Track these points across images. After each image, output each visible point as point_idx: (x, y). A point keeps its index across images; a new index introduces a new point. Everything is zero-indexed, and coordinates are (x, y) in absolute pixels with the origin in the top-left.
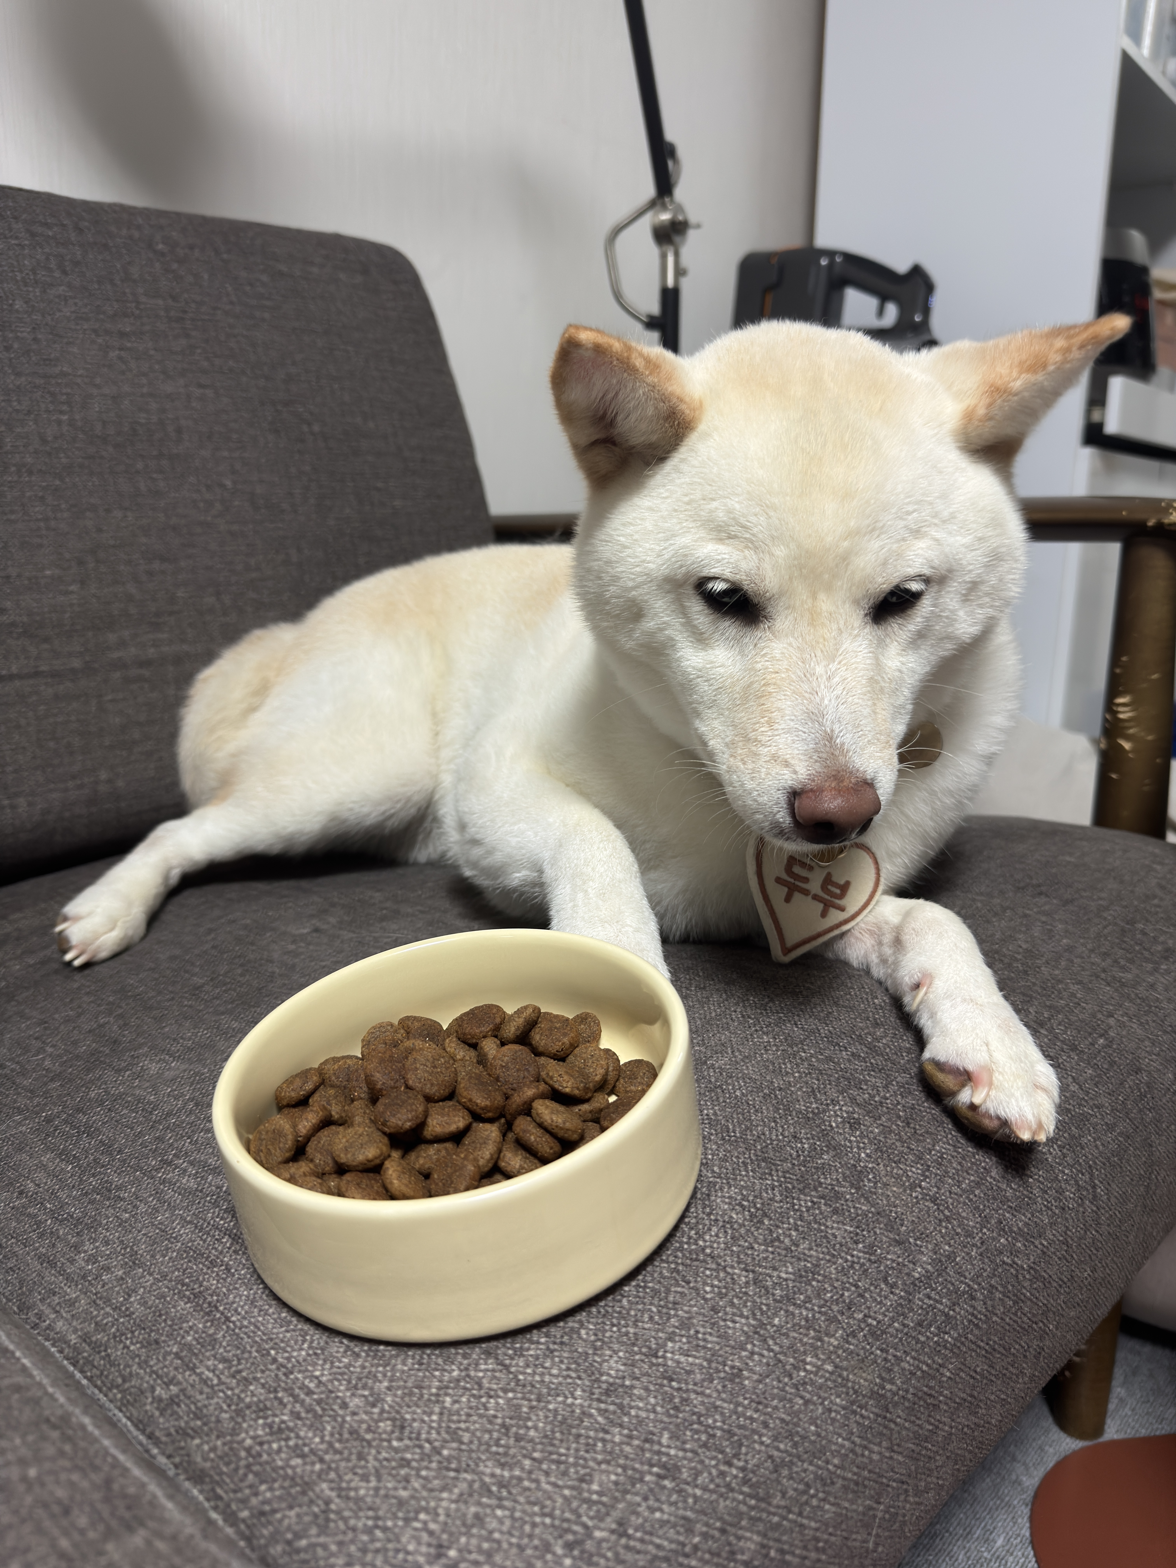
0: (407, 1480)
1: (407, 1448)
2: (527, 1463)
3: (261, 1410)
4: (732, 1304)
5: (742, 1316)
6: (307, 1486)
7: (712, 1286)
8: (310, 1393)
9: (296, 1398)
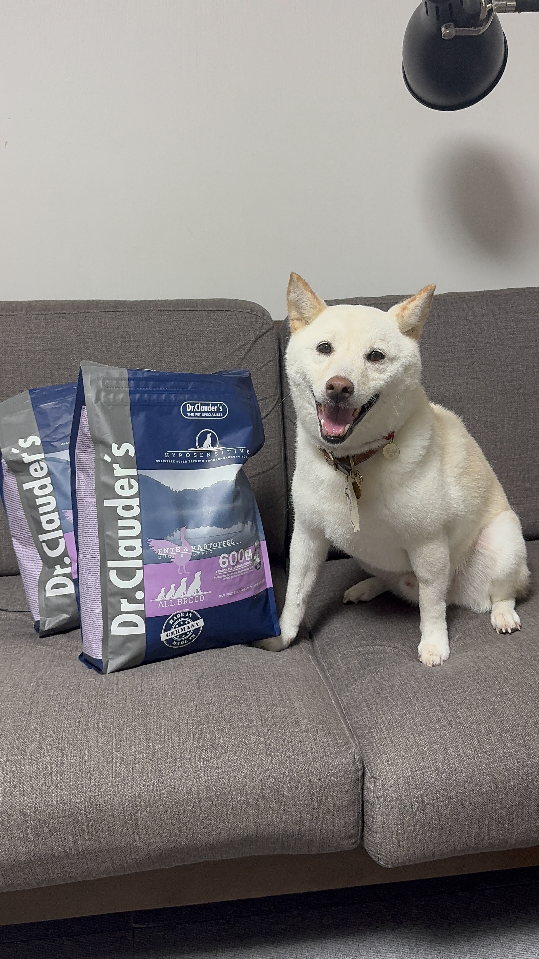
0: (388, 748)
1: (390, 744)
2: (410, 755)
3: (370, 728)
4: (470, 747)
5: (471, 750)
6: (372, 743)
7: (468, 742)
8: (378, 728)
9: (376, 728)
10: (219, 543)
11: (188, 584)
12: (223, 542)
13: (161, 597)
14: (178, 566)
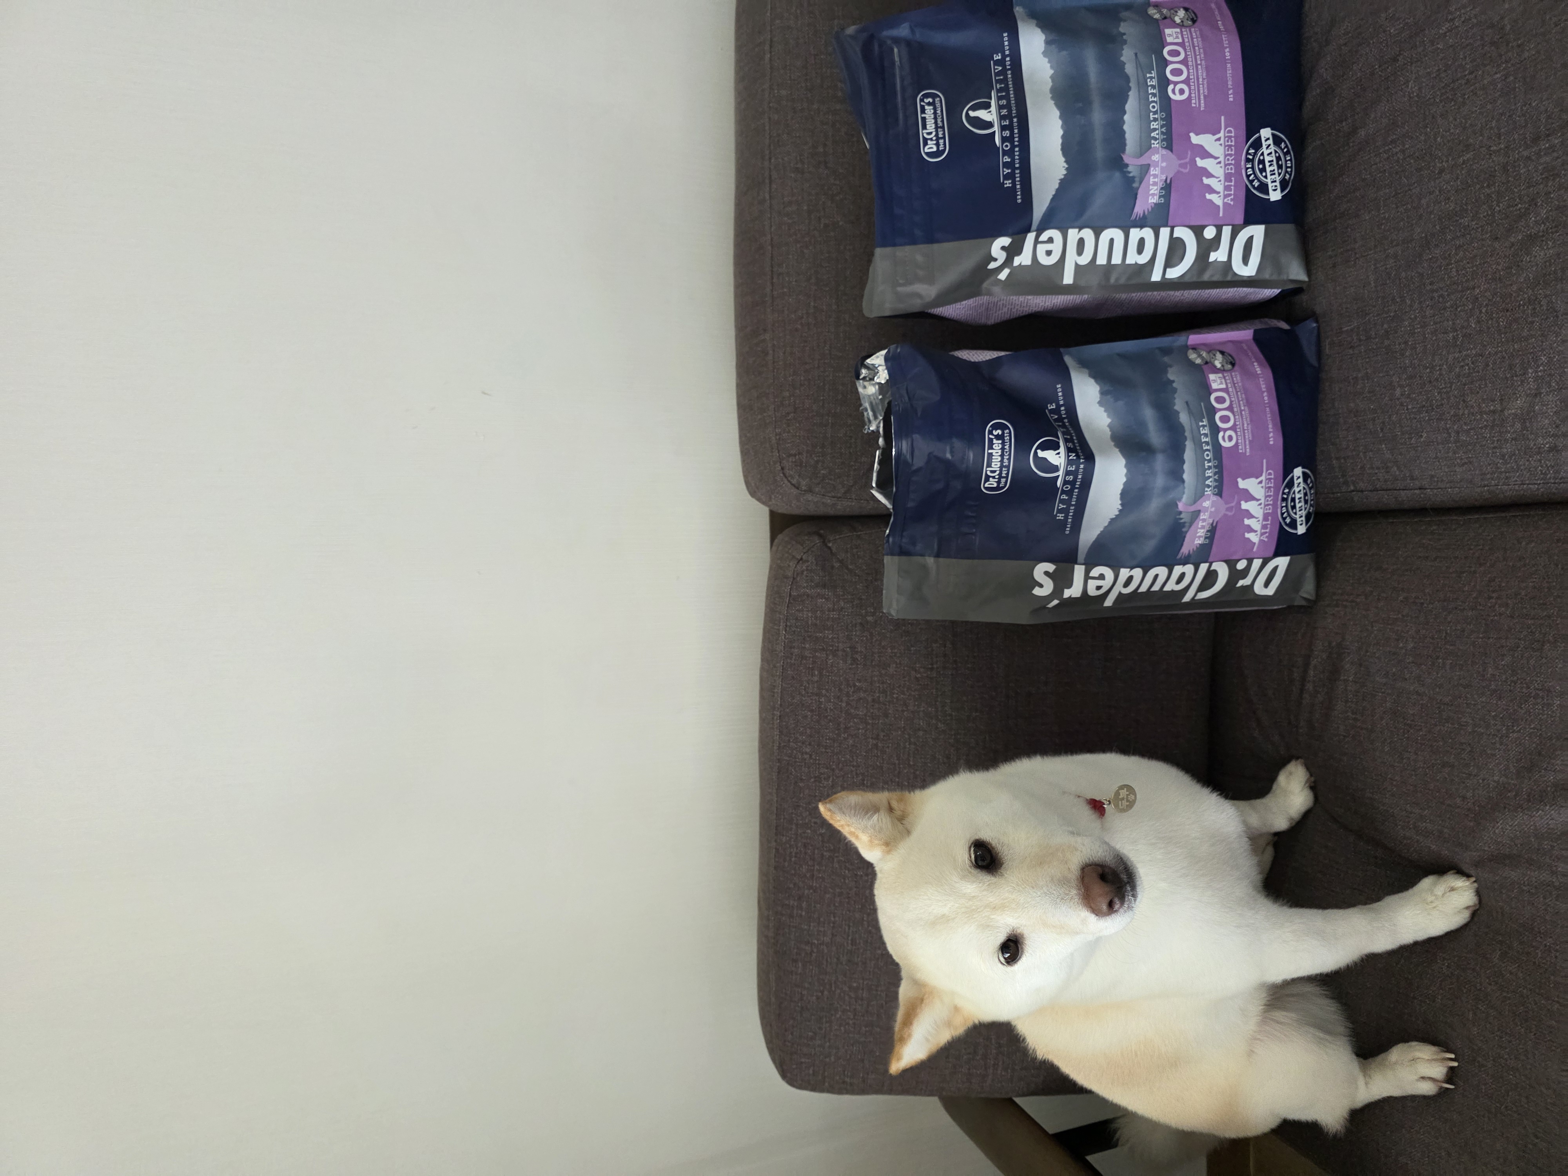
10: (1150, 100)
11: (1206, 155)
12: (1150, 92)
13: (1217, 200)
14: (1178, 172)
